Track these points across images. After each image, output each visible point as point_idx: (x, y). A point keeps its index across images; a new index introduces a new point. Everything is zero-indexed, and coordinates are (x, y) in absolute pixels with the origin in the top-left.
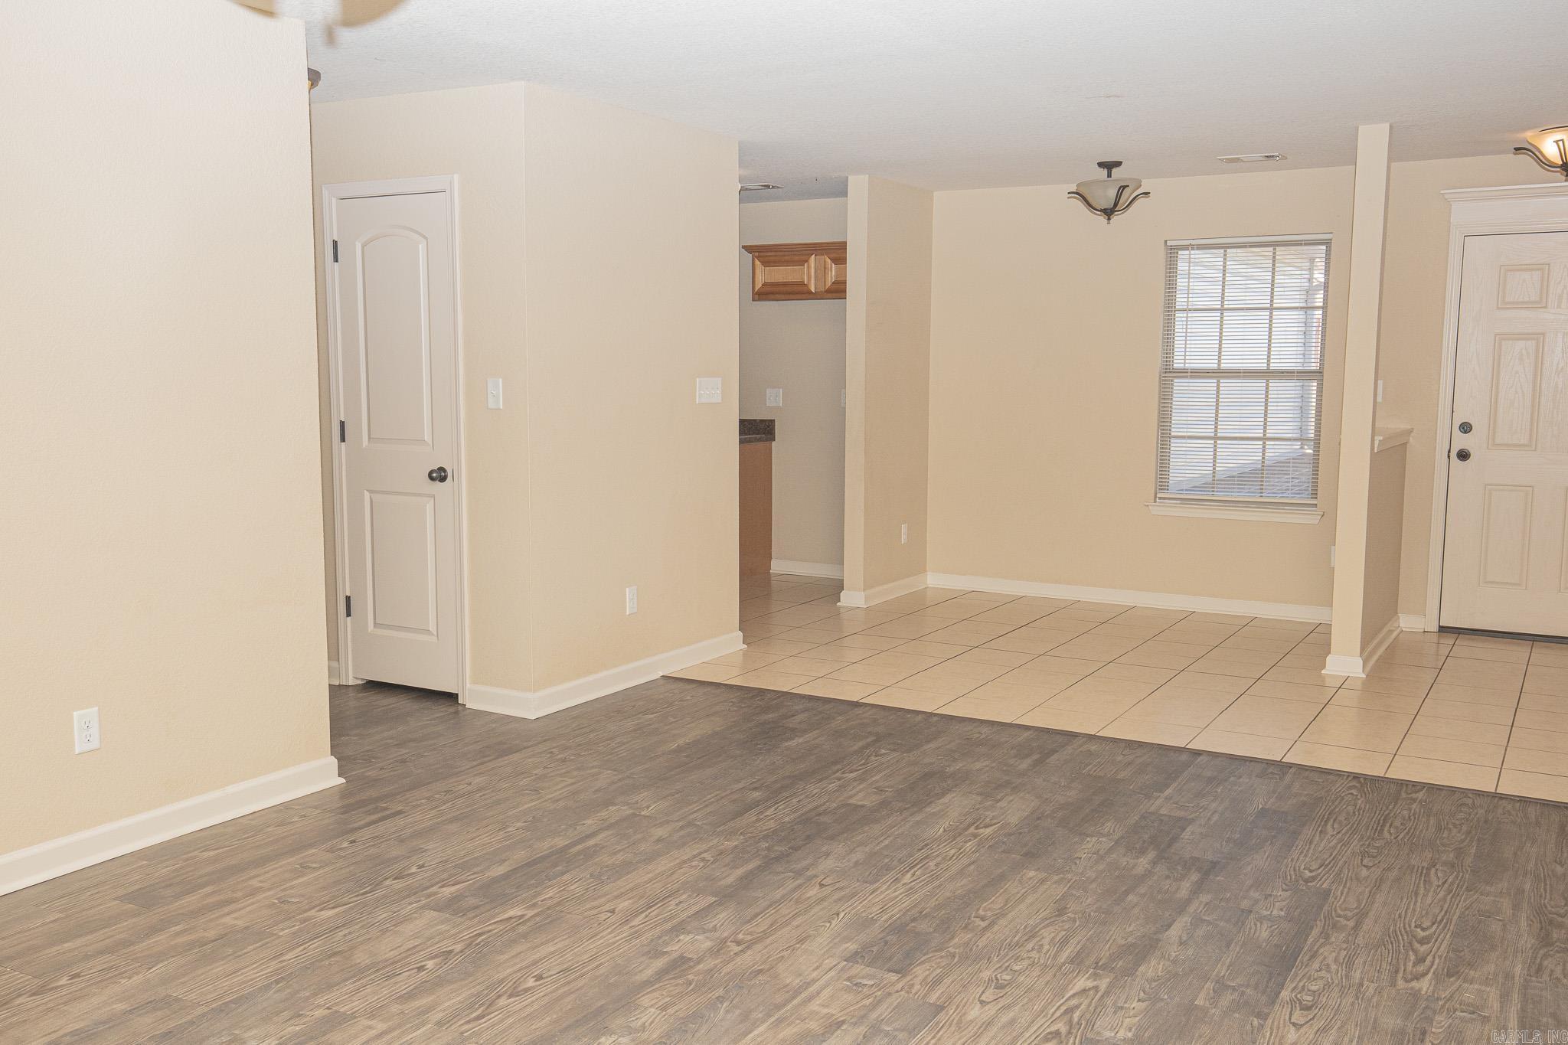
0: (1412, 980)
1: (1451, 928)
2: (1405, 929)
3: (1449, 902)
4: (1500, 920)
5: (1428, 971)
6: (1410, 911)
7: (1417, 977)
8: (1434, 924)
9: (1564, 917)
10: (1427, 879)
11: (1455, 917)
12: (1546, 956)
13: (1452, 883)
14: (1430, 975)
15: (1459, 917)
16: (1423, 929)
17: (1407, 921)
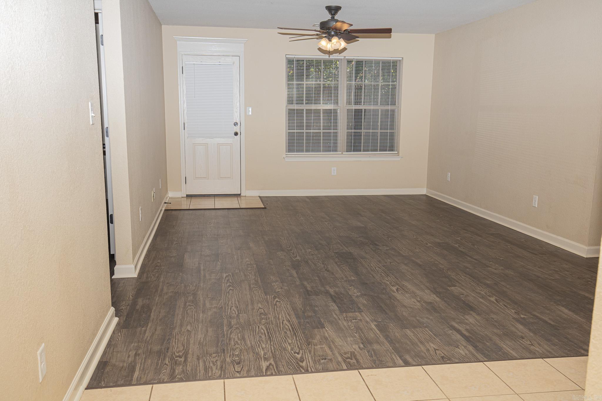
0: (228, 275)
1: (223, 292)
2: (236, 288)
3: (227, 301)
4: (209, 298)
5: (225, 278)
6: (237, 294)
7: (227, 276)
8: (229, 292)
9: (188, 305)
10: (237, 308)
11: (223, 295)
12: (194, 290)
13: (228, 309)
14: (224, 277)
15: (222, 296)
16: (231, 289)
17: (237, 291)
